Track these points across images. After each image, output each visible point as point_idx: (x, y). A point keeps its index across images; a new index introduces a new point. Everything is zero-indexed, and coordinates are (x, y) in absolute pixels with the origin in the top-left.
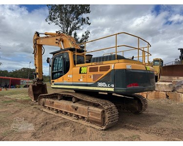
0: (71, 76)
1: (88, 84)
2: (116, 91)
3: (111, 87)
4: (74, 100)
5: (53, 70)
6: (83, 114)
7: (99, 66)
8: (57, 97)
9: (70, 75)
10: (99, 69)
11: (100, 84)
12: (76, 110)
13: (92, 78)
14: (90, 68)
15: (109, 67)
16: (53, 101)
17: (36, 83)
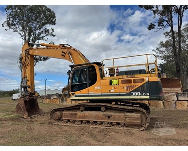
0: (99, 88)
1: (120, 93)
2: (152, 98)
3: (146, 95)
4: (103, 109)
5: (72, 82)
6: (119, 120)
7: (132, 79)
8: (79, 109)
9: (97, 86)
10: (133, 81)
11: (134, 94)
12: (109, 117)
13: (125, 88)
14: (122, 81)
15: (144, 79)
16: (75, 113)
17: (27, 97)
